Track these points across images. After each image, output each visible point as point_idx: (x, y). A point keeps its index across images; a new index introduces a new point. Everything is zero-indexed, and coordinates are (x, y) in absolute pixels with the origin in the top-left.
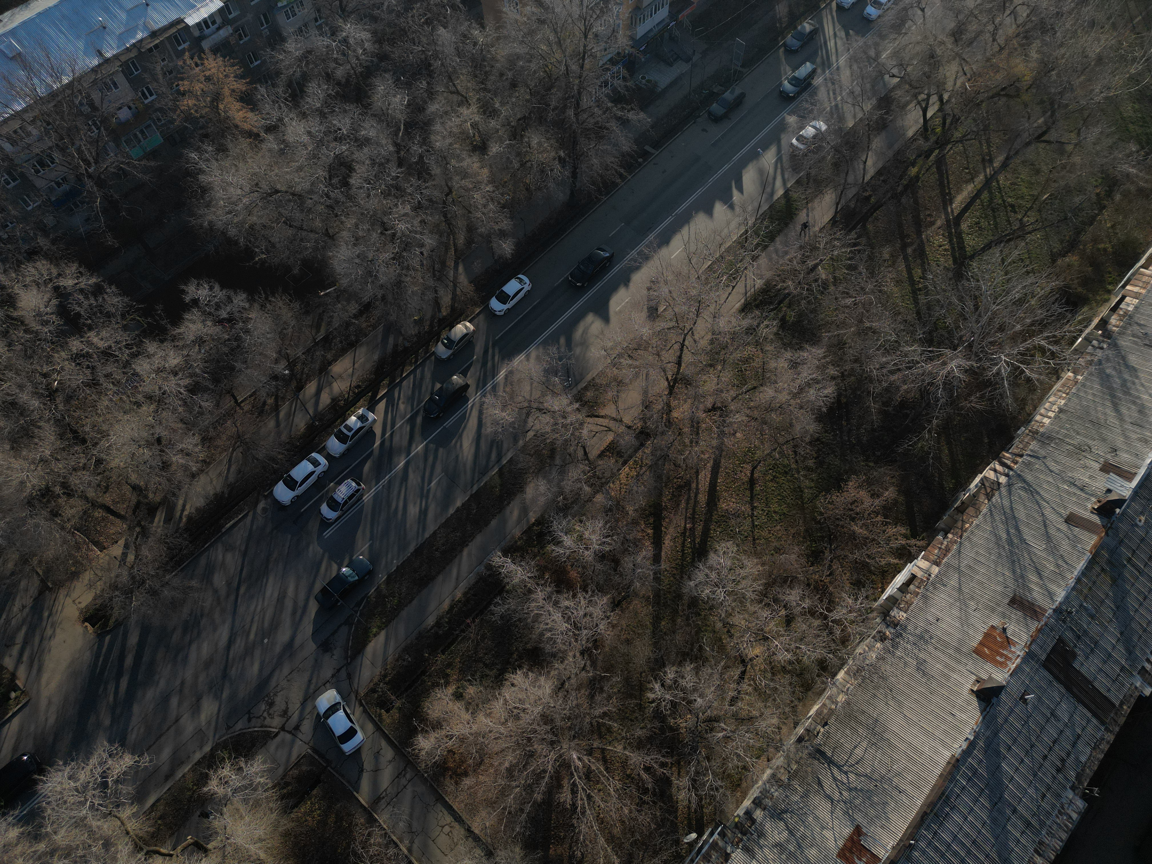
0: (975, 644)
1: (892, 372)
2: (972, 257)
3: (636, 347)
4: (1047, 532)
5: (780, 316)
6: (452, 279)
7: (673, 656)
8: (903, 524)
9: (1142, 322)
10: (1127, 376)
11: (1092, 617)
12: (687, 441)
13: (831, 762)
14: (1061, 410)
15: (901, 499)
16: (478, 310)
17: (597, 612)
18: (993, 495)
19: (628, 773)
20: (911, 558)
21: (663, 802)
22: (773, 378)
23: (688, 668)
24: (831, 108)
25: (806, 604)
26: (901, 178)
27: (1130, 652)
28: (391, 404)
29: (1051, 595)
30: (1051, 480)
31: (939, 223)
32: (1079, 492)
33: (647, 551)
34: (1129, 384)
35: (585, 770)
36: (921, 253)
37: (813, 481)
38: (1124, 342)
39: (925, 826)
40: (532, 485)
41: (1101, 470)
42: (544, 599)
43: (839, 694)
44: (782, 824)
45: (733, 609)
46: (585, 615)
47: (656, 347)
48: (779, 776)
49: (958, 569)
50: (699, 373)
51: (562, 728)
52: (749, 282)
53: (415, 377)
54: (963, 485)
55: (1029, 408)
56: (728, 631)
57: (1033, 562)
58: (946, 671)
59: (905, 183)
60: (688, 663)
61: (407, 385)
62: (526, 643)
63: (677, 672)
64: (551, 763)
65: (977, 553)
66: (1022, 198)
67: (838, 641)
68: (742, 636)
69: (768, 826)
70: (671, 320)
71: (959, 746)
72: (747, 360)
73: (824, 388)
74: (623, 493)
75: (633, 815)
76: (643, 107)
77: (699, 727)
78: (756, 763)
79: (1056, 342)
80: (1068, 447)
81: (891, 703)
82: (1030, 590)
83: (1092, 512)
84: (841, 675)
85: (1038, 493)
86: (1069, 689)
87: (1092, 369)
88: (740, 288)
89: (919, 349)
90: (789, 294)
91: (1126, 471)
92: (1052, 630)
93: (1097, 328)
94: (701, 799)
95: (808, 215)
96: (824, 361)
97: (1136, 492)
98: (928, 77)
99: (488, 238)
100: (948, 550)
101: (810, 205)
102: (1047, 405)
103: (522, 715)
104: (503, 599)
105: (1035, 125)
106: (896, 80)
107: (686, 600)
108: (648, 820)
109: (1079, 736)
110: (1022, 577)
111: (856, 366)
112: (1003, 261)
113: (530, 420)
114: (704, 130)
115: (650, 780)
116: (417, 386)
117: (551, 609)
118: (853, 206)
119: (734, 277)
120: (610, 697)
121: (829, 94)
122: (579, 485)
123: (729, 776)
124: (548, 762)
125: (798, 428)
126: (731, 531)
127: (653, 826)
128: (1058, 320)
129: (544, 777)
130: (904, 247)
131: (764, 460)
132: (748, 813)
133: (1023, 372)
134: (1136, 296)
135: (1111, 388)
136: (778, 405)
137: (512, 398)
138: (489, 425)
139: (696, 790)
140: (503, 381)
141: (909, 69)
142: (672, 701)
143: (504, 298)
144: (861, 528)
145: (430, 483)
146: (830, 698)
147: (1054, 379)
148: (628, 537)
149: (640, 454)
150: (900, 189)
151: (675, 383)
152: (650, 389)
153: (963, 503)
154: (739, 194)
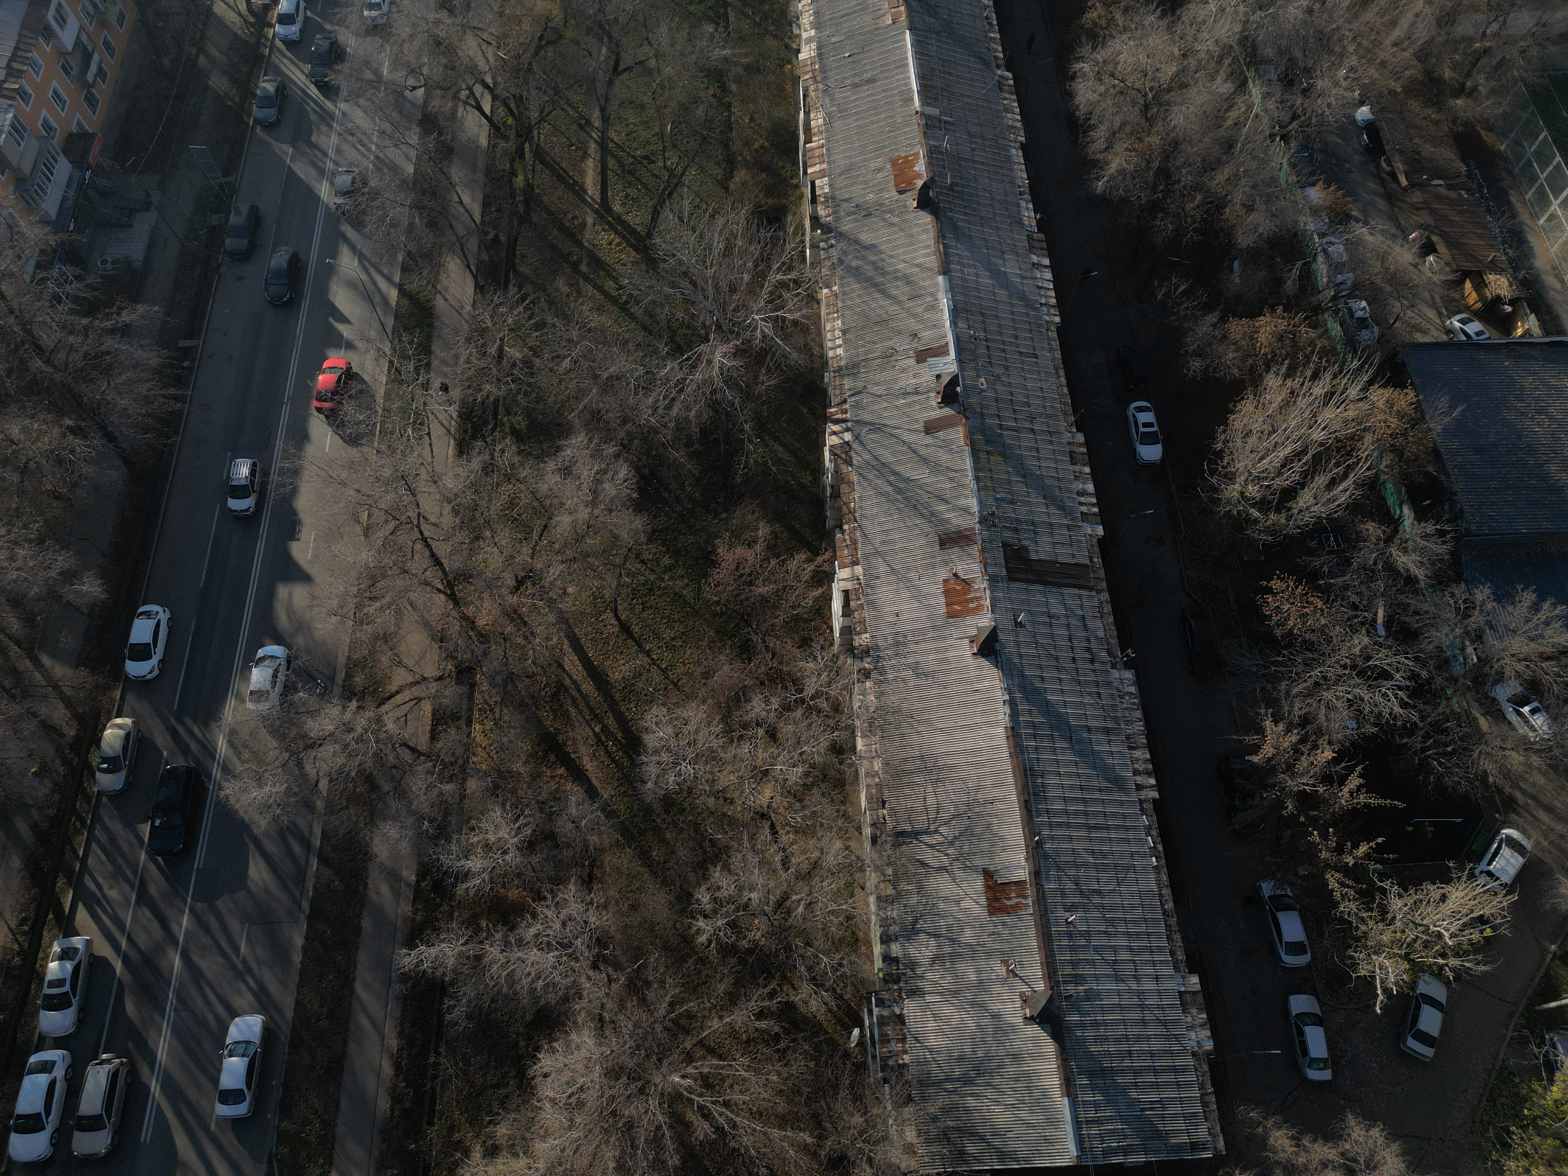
0: (943, 610)
1: (668, 408)
2: (649, 235)
3: (370, 582)
4: (919, 456)
5: (507, 430)
6: (44, 683)
7: (692, 877)
8: (798, 551)
9: (846, 197)
10: (873, 258)
11: (1012, 502)
12: (520, 640)
13: (916, 834)
14: (844, 332)
15: (777, 527)
16: (118, 694)
17: (574, 908)
18: (851, 458)
19: (744, 1037)
20: (829, 577)
21: (803, 1031)
22: (556, 501)
23: (717, 874)
24: (374, 164)
25: (775, 703)
26: (513, 195)
27: (1062, 508)
28: (93, 903)
29: (966, 511)
30: (886, 405)
31: (590, 220)
32: (916, 398)
33: (575, 794)
34: (880, 264)
35: (699, 1082)
36: (598, 263)
37: (683, 577)
38: (846, 226)
39: (1034, 814)
40: (377, 840)
41: (918, 362)
42: (503, 951)
43: (872, 763)
44: (922, 936)
45: (712, 773)
46: (564, 924)
47: (395, 564)
48: (883, 893)
49: (877, 553)
50: (470, 556)
51: (639, 1065)
52: (443, 417)
53: (99, 843)
54: (818, 470)
55: (816, 351)
56: (726, 799)
57: (930, 493)
58: (941, 656)
59: (522, 198)
60: (712, 868)
61: (97, 861)
62: (523, 1018)
63: (709, 889)
64: (658, 1112)
65: (880, 523)
66: (649, 143)
67: (832, 714)
68: (742, 792)
69: (912, 951)
70: (386, 522)
71: (1003, 714)
72: (512, 504)
73: (616, 473)
74: (495, 757)
75: (784, 1075)
76: (135, 298)
77: (775, 922)
78: (854, 902)
79: (790, 269)
80: (877, 362)
81: (921, 728)
82: (948, 521)
83: (940, 408)
84: (860, 744)
85: (885, 425)
86: (1044, 583)
87: (839, 272)
88: (437, 431)
89: (675, 364)
90: (497, 400)
91: (938, 348)
92: (991, 542)
93: (813, 229)
94: (834, 990)
95: (446, 300)
96: (592, 445)
97: (960, 360)
98: (453, 68)
99: (52, 595)
100: (854, 542)
101: (439, 287)
102: (829, 335)
103: (584, 1096)
104: (454, 996)
105: (602, 58)
106: (421, 92)
107: (658, 807)
108: (802, 1063)
109: (1083, 617)
110: (932, 514)
111: (628, 426)
112: (681, 219)
113: (308, 768)
114: (239, 279)
115: (772, 1023)
116: (113, 850)
117: (520, 954)
118: (487, 258)
119: (420, 422)
120: (662, 982)
121: (357, 149)
122: (435, 792)
123: (841, 940)
124: (654, 1114)
125: (624, 534)
126: (646, 695)
127: (812, 1064)
128: (774, 245)
129: (663, 1135)
130: (575, 267)
131: (619, 595)
132: (887, 958)
133: (784, 319)
134: (822, 174)
135: (868, 279)
136: (585, 527)
137: (260, 762)
138: (257, 817)
139: (822, 985)
140: (231, 751)
141: (425, 70)
142: (728, 924)
143: (142, 653)
144: (764, 586)
145: (237, 950)
146: (868, 774)
147: (815, 306)
148: (541, 798)
149: (478, 698)
150: (521, 208)
151: (452, 589)
152: (428, 616)
153: (832, 487)
154: (347, 326)
